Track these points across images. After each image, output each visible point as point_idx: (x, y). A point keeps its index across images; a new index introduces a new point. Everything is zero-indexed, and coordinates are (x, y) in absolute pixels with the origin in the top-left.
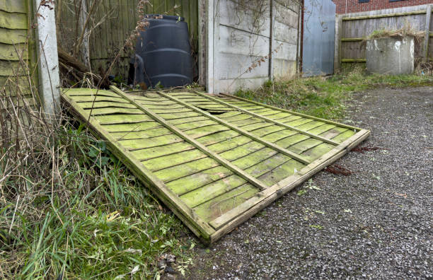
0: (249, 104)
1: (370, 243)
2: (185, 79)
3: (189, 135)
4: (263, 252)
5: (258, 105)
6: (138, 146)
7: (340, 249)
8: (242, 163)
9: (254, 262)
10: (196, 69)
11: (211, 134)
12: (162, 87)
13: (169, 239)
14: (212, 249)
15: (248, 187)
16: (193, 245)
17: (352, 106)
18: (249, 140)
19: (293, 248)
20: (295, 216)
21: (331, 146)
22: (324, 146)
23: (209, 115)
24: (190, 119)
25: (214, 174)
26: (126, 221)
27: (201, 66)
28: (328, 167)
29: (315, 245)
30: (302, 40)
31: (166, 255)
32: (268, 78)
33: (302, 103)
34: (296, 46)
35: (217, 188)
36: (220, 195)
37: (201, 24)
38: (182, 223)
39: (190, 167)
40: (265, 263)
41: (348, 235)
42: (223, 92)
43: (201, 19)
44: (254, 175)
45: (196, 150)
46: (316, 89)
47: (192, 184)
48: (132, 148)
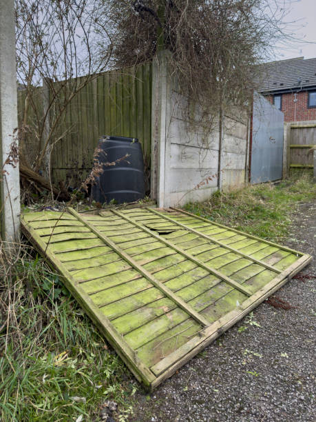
0: (197, 221)
1: (303, 398)
2: (137, 195)
3: (136, 261)
4: (200, 402)
5: (205, 221)
6: (89, 277)
7: (273, 404)
8: (186, 294)
9: (191, 415)
10: (148, 184)
11: (159, 259)
12: (116, 204)
13: (111, 384)
14: (152, 395)
15: (190, 323)
16: (134, 391)
17: (297, 219)
18: (194, 265)
19: (229, 399)
20: (234, 359)
21: (273, 274)
22: (266, 274)
23: (158, 236)
24: (139, 242)
25: (159, 307)
26: (72, 364)
27: (153, 182)
28: (269, 298)
29: (250, 397)
30: (250, 150)
31: (109, 402)
32: (217, 188)
33: (249, 217)
34: (245, 156)
35: (161, 325)
36: (163, 333)
37: (153, 144)
38: (125, 365)
39: (136, 300)
40: (201, 416)
41: (282, 386)
42: (172, 206)
43: (153, 139)
44: (197, 308)
45: (144, 279)
46: (263, 199)
47: (136, 321)
48: (82, 279)
